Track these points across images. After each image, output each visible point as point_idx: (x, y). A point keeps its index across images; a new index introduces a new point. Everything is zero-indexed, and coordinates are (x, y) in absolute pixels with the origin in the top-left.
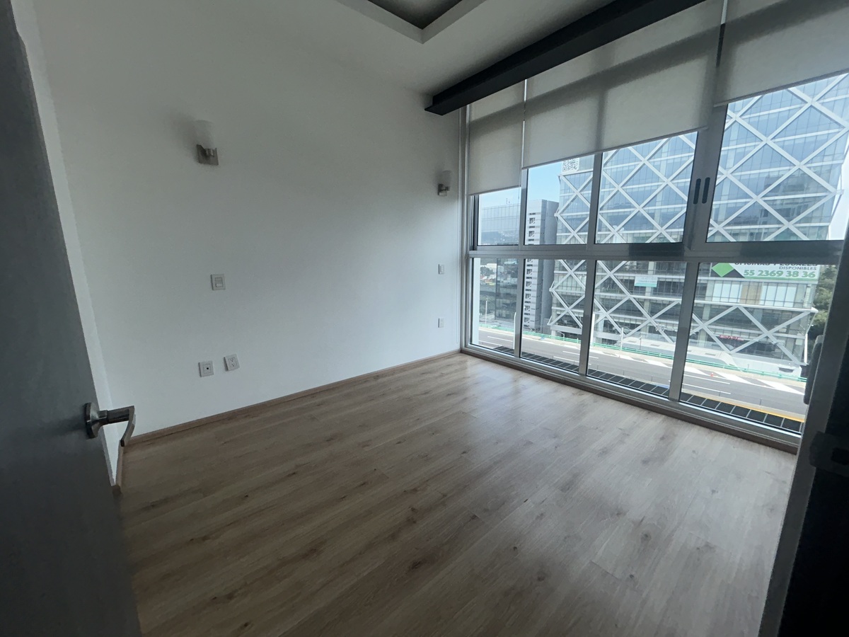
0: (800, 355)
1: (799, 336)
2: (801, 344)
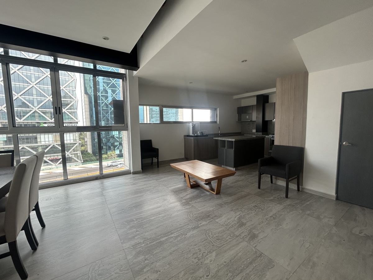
0: (80, 159)
1: (78, 152)
2: (79, 155)
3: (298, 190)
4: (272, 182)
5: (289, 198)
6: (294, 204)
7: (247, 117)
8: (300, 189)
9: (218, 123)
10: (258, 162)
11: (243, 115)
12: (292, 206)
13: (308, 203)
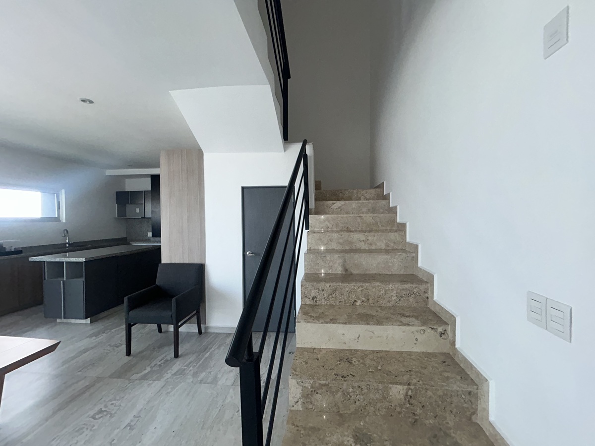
3: (200, 332)
4: (160, 331)
5: (180, 357)
6: (185, 366)
7: (138, 210)
8: (203, 331)
9: (64, 221)
10: (123, 303)
11: (129, 208)
12: (180, 375)
13: (207, 355)
